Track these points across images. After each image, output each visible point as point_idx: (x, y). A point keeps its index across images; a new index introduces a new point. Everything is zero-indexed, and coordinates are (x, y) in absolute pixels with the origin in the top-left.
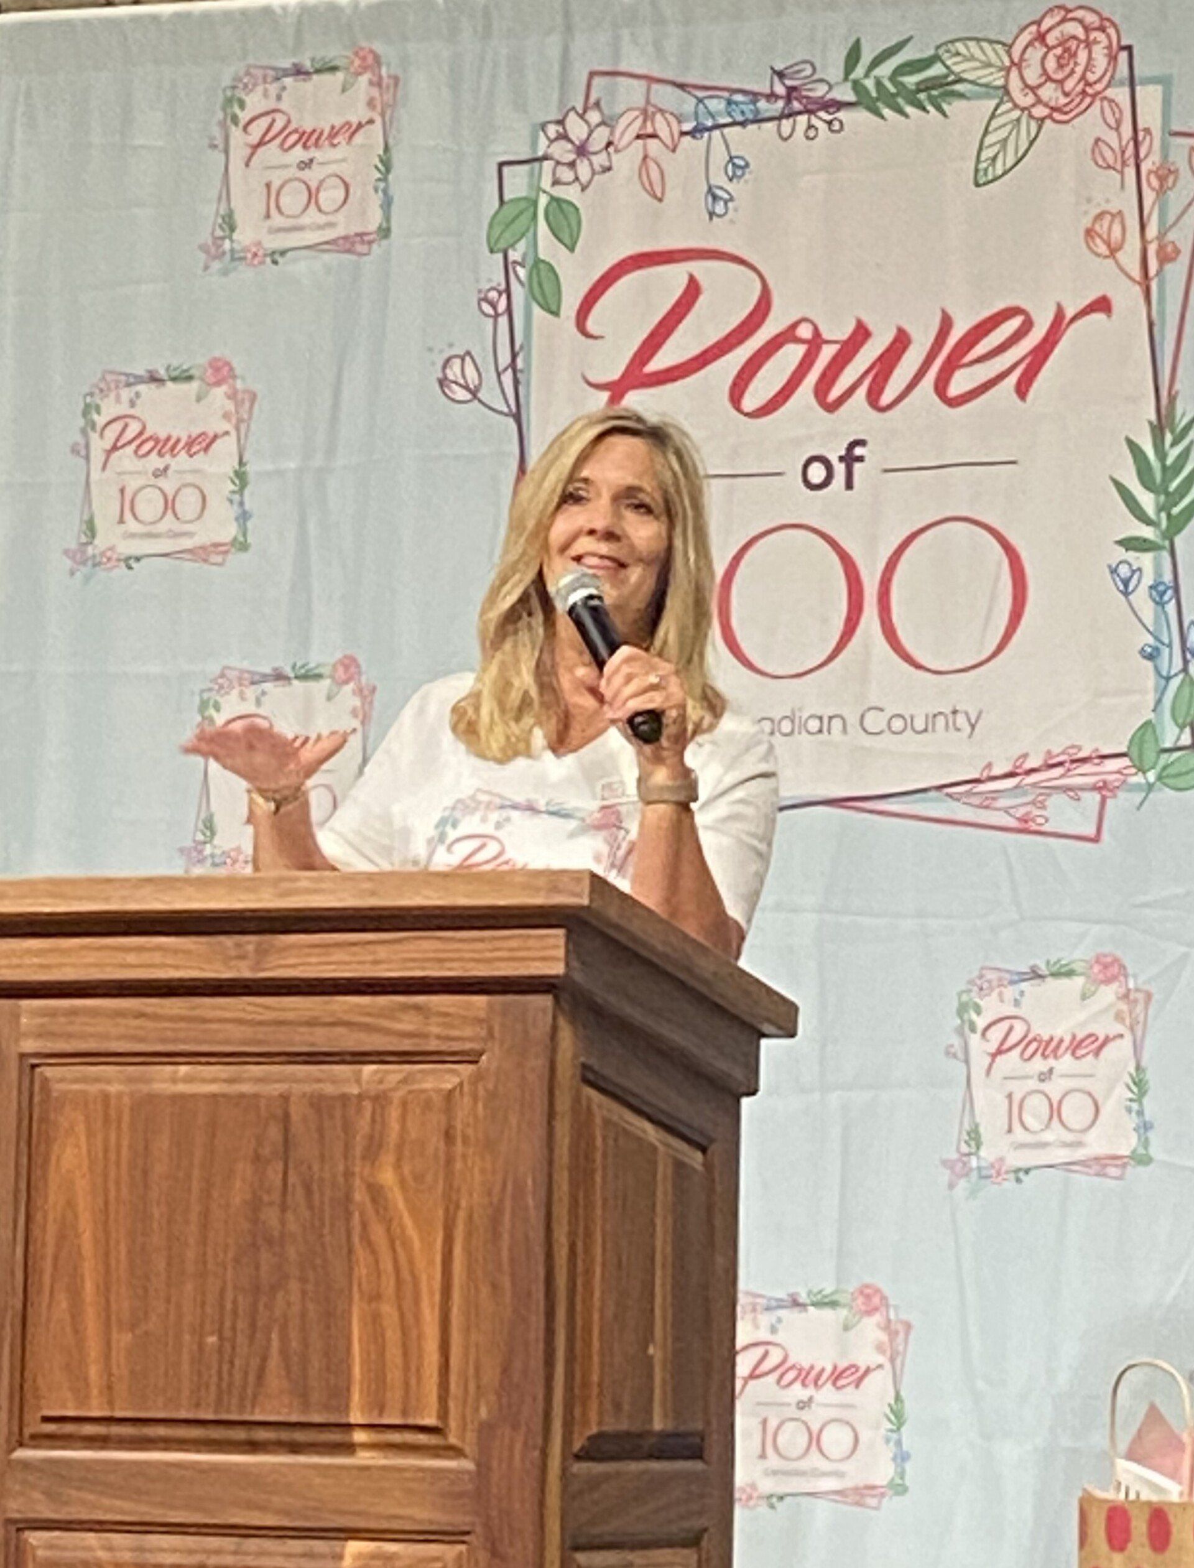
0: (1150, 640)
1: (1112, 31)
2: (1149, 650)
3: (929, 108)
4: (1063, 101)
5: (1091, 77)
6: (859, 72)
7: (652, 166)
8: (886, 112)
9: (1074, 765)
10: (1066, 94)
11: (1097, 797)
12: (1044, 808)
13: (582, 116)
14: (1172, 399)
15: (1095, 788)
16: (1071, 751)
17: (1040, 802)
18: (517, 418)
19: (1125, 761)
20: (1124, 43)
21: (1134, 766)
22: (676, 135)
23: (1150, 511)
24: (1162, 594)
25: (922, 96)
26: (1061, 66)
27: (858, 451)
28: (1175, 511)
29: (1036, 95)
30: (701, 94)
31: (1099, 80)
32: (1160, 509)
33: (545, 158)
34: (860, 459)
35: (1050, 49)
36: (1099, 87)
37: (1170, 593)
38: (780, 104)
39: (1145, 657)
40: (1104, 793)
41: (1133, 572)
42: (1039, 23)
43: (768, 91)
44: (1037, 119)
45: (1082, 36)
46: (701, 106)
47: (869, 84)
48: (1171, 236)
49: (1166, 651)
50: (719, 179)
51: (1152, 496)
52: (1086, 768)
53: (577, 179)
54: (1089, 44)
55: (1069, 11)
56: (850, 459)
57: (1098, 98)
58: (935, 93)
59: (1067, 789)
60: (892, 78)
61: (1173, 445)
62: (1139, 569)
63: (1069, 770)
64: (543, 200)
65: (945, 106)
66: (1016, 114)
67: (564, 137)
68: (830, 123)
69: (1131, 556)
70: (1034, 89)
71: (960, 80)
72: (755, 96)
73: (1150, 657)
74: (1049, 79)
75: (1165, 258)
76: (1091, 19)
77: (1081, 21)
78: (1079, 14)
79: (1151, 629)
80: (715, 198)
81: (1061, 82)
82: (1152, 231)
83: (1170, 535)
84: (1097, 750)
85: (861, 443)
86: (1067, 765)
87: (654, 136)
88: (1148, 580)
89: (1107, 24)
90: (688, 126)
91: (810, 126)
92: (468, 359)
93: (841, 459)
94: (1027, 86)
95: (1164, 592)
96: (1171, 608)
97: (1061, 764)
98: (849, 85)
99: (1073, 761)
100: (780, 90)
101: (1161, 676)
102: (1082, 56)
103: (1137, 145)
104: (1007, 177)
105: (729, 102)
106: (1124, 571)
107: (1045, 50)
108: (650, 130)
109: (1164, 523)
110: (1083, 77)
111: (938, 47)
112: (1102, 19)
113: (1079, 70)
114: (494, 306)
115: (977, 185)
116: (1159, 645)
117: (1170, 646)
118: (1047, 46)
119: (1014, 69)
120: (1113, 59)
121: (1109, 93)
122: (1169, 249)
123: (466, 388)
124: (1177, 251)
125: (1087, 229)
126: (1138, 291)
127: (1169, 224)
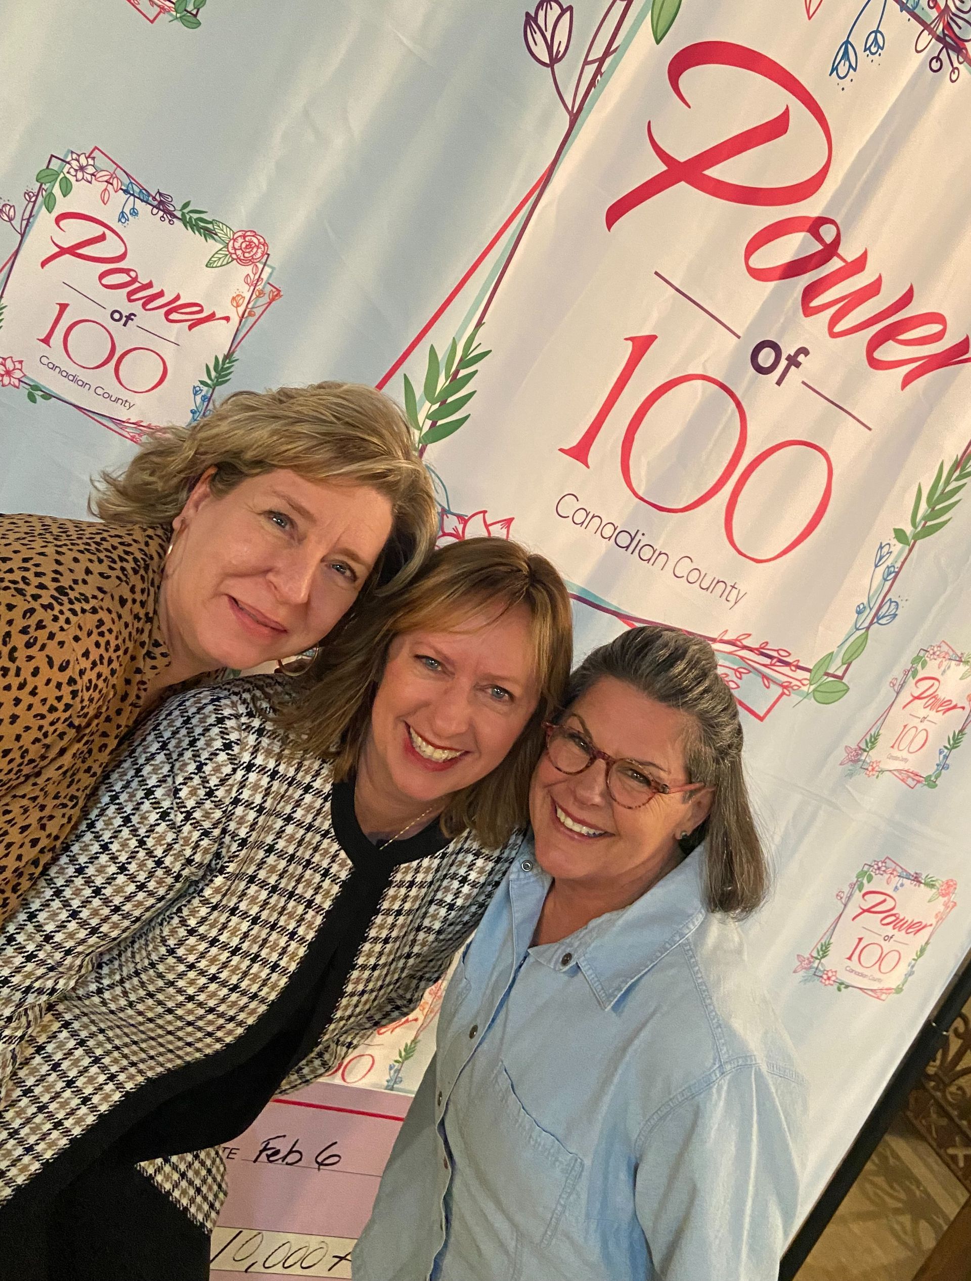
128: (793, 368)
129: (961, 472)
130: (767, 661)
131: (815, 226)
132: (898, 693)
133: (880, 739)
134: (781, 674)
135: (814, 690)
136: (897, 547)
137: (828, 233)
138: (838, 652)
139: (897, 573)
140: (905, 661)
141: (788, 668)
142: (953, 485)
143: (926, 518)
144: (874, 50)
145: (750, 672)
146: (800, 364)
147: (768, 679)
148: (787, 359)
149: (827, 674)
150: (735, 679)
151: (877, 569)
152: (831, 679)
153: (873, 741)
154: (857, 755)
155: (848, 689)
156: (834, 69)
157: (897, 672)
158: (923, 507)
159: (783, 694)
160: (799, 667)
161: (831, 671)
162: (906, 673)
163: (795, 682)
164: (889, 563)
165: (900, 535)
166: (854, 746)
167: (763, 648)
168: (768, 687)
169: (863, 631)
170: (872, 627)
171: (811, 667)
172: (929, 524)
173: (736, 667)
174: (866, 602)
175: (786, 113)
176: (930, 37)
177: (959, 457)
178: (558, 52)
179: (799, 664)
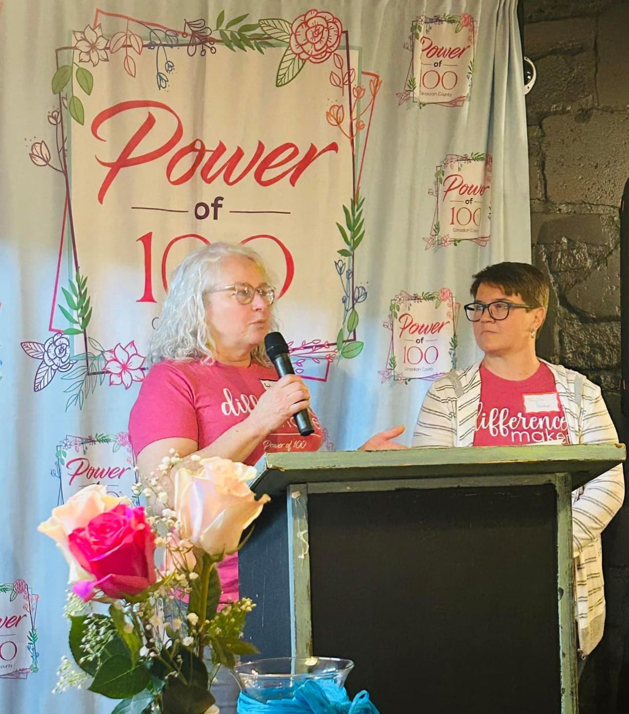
1: (338, 24)
2: (344, 298)
3: (255, 48)
4: (314, 53)
5: (329, 44)
6: (223, 27)
7: (130, 60)
8: (235, 48)
9: (317, 348)
10: (316, 51)
11: (326, 362)
12: (301, 366)
13: (93, 30)
14: (358, 190)
15: (325, 358)
16: (315, 342)
17: (300, 363)
19: (336, 347)
20: (343, 30)
22: (141, 46)
23: (349, 239)
25: (252, 42)
26: (314, 37)
29: (302, 48)
30: (153, 28)
31: (333, 46)
33: (75, 48)
35: (309, 28)
36: (333, 49)
37: (351, 274)
38: (189, 38)
40: (329, 360)
41: (343, 265)
42: (305, 15)
43: (183, 31)
44: (302, 59)
45: (325, 26)
46: (152, 33)
47: (228, 33)
48: (362, 118)
50: (162, 70)
51: (351, 232)
52: (323, 349)
53: (90, 59)
54: (328, 30)
55: (318, 13)
56: (216, 205)
57: (333, 54)
58: (258, 41)
59: (314, 358)
60: (239, 32)
61: (357, 210)
62: (345, 264)
63: (315, 350)
64: (75, 68)
65: (262, 48)
66: (293, 56)
67: (85, 39)
68: (211, 49)
69: (343, 258)
70: (301, 46)
71: (270, 38)
72: (177, 33)
73: (344, 301)
74: (308, 41)
75: (359, 128)
76: (329, 17)
77: (325, 18)
78: (324, 15)
79: (345, 289)
80: (161, 79)
81: (314, 44)
82: (354, 116)
83: (353, 249)
84: (327, 342)
85: (222, 199)
86: (314, 348)
87: (131, 46)
89: (337, 21)
90: (146, 43)
91: (203, 50)
92: (43, 144)
93: (212, 205)
94: (299, 44)
96: (351, 280)
97: (311, 347)
98: (218, 32)
99: (316, 346)
100: (188, 31)
101: (347, 310)
102: (325, 33)
103: (349, 76)
104: (289, 84)
105: (166, 35)
106: (340, 264)
107: (307, 28)
108: (129, 43)
109: (352, 244)
110: (326, 44)
111: (260, 21)
112: (334, 18)
113: (324, 40)
114: (56, 119)
115: (277, 86)
117: (349, 297)
118: (308, 27)
119: (293, 35)
120: (339, 37)
121: (337, 52)
122: (361, 123)
123: (43, 159)
124: (364, 125)
125: (327, 112)
126: (348, 141)
127: (361, 113)
129: (357, 204)
130: (311, 350)
131: (191, 148)
132: (393, 330)
134: (323, 352)
135: (342, 353)
136: (346, 260)
138: (344, 327)
139: (353, 272)
141: (324, 348)
142: (357, 214)
143: (353, 238)
144: (170, 69)
145: (305, 360)
146: (221, 205)
147: (317, 358)
149: (344, 341)
150: (298, 368)
151: (342, 276)
152: (347, 343)
153: (393, 362)
154: (389, 374)
155: (363, 344)
156: (160, 86)
157: (386, 318)
158: (349, 233)
159: (329, 363)
160: (329, 345)
161: (346, 339)
162: (391, 317)
163: (332, 353)
164: (346, 269)
165: (343, 252)
166: (384, 370)
167: (304, 345)
168: (319, 363)
169: (351, 310)
170: (355, 306)
171: (336, 342)
172: (355, 239)
173: (296, 362)
174: (345, 295)
175: (150, 115)
176: (194, 46)
177: (353, 198)
178: (47, 158)
179: (330, 343)
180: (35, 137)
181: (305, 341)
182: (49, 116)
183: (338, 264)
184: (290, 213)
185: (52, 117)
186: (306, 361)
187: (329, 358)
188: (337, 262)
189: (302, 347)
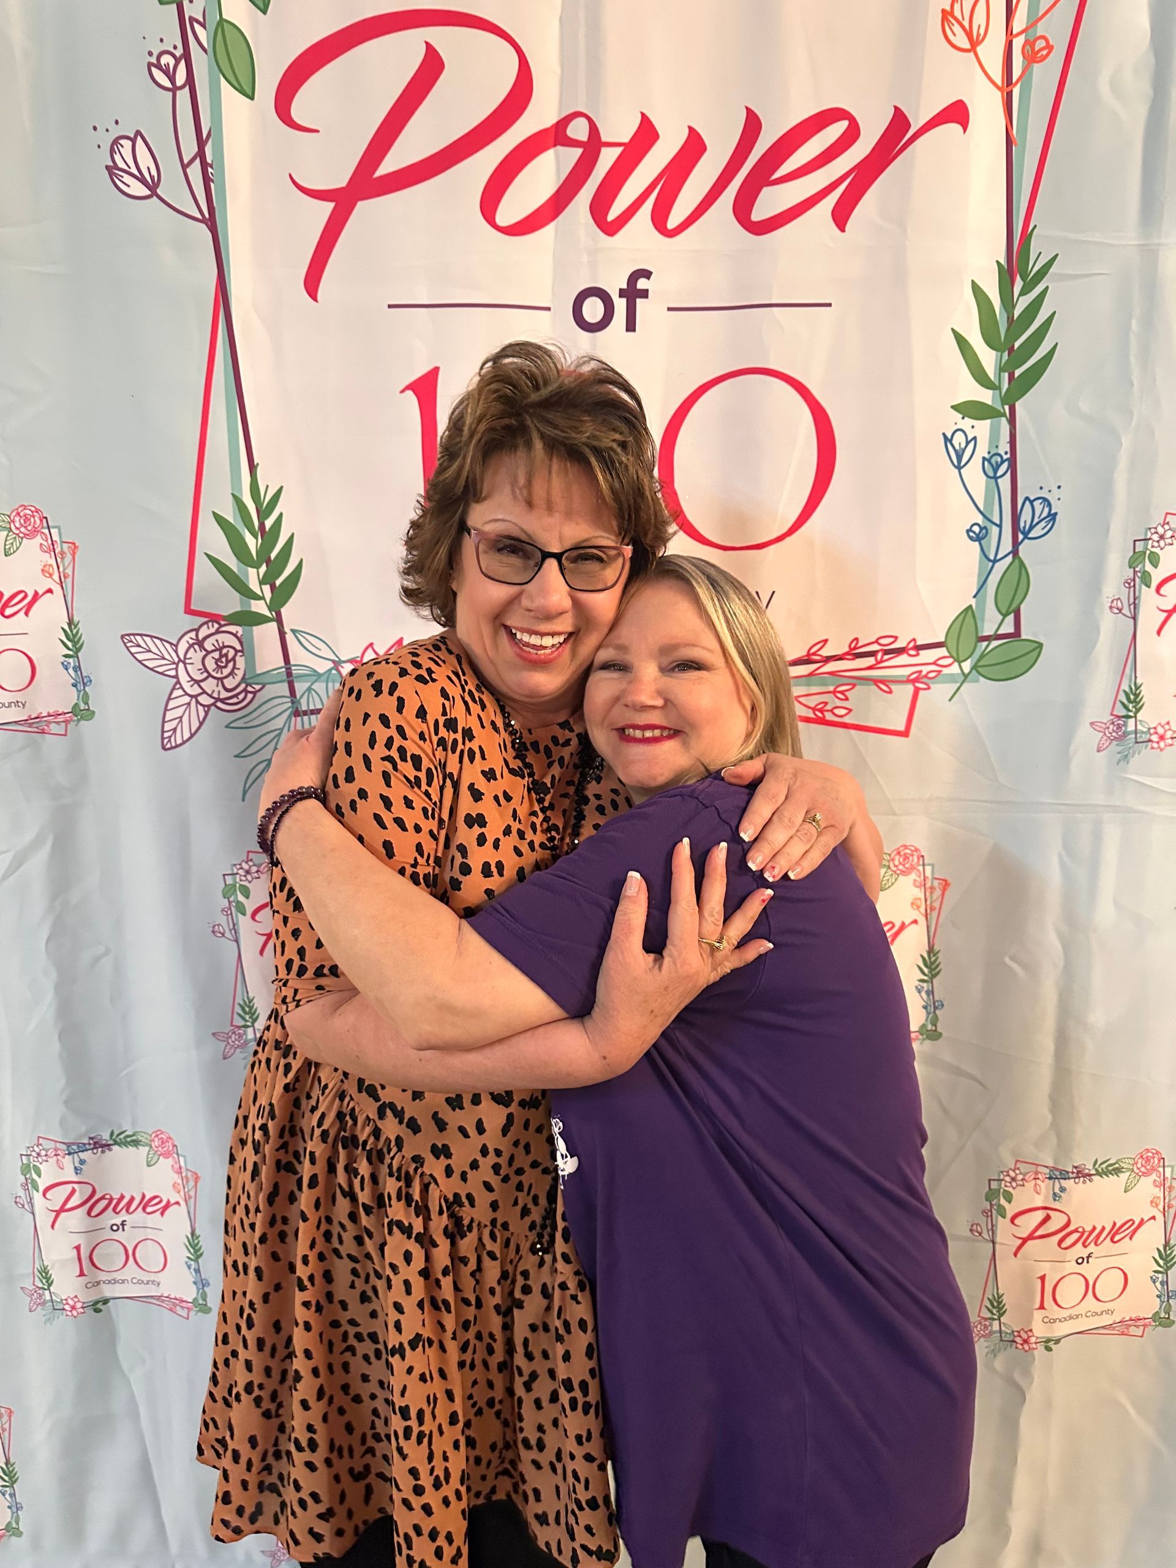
0: (979, 519)
2: (976, 529)
9: (886, 657)
11: (910, 688)
12: (847, 699)
14: (1026, 236)
15: (908, 681)
16: (883, 641)
17: (842, 692)
18: (211, 223)
19: (943, 651)
21: (951, 656)
23: (991, 371)
24: (996, 470)
27: (642, 284)
28: (1017, 373)
32: (1001, 369)
34: (644, 294)
37: (1006, 465)
39: (971, 538)
40: (917, 685)
41: (968, 443)
48: (1040, 29)
49: (995, 530)
51: (994, 352)
52: (903, 659)
56: (632, 293)
59: (876, 682)
61: (1022, 294)
62: (975, 438)
63: (882, 661)
69: (967, 423)
73: (978, 538)
75: (1032, 57)
79: (982, 508)
82: (1020, 21)
83: (1010, 399)
84: (914, 640)
85: (647, 274)
86: (879, 656)
88: (982, 451)
92: (139, 140)
93: (622, 293)
95: (998, 466)
96: (1005, 483)
97: (872, 654)
99: (886, 652)
101: (990, 560)
106: (959, 440)
109: (1005, 386)
114: (170, 75)
116: (988, 524)
117: (1000, 526)
122: (1042, 45)
123: (140, 178)
124: (1049, 47)
125: (944, 11)
126: (997, 97)
127: (1041, 13)
128: (638, 301)
130: (871, 661)
131: (556, 135)
132: (1134, 618)
133: (1144, 691)
134: (900, 667)
135: (976, 667)
136: (983, 428)
137: (578, 130)
138: (982, 603)
139: (1014, 460)
140: (1116, 569)
141: (905, 656)
143: (1006, 368)
145: (854, 686)
146: (647, 291)
147: (883, 682)
148: (620, 296)
149: (984, 639)
150: (839, 703)
151: (965, 468)
152: (997, 642)
153: (1134, 699)
154: (1119, 727)
155: (1040, 645)
157: (1113, 587)
158: (989, 357)
159: (917, 691)
160: (919, 648)
161: (988, 631)
162: (1130, 584)
163: (927, 669)
164: (978, 452)
165: (969, 409)
166: (1107, 718)
167: (855, 648)
168: (890, 692)
169: (1010, 558)
170: (1021, 548)
171: (943, 640)
172: (1020, 370)
173: (831, 688)
175: (430, 49)
177: (1003, 261)
178: (152, 177)
179: (919, 643)
180: (117, 122)
181: (857, 639)
182: (150, 65)
183: (951, 441)
184: (829, 305)
185: (158, 66)
186: (857, 688)
187: (914, 681)
188: (949, 436)
189: (847, 654)
